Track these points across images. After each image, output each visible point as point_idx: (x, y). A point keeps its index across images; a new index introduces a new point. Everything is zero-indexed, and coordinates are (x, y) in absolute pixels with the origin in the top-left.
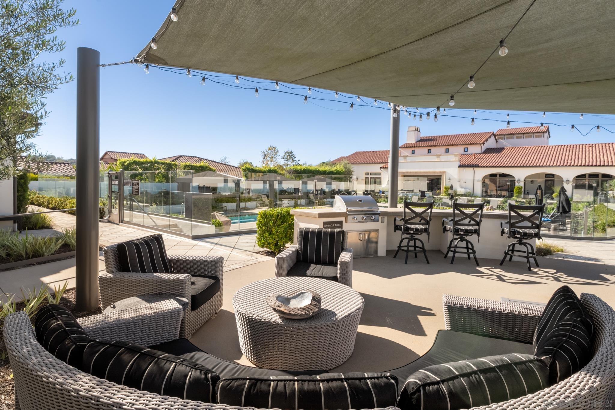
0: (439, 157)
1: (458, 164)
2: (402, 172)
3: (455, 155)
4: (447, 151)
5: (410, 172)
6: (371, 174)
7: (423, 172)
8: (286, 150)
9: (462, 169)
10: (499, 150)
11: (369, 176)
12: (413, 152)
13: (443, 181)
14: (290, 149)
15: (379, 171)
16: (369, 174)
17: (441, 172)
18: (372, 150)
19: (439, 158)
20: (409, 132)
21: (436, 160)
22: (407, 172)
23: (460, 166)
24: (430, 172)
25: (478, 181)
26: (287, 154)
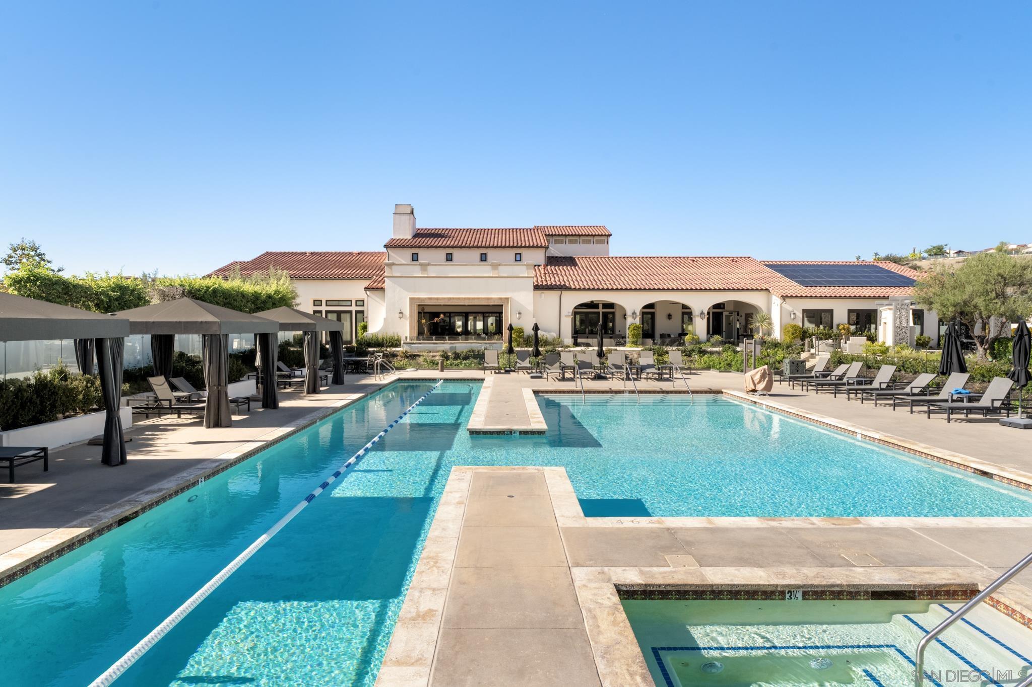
0: (497, 269)
1: (530, 283)
2: (418, 299)
3: (527, 265)
4: (518, 258)
5: (437, 299)
6: (328, 303)
7: (465, 299)
8: (17, 242)
9: (539, 292)
10: (570, 261)
11: (324, 308)
12: (415, 257)
13: (507, 316)
14: (29, 238)
15: (362, 295)
16: (324, 303)
17: (501, 299)
18: (309, 250)
19: (496, 271)
20: (397, 216)
21: (491, 275)
22: (430, 299)
23: (537, 288)
24: (478, 299)
25: (566, 316)
26: (19, 252)
